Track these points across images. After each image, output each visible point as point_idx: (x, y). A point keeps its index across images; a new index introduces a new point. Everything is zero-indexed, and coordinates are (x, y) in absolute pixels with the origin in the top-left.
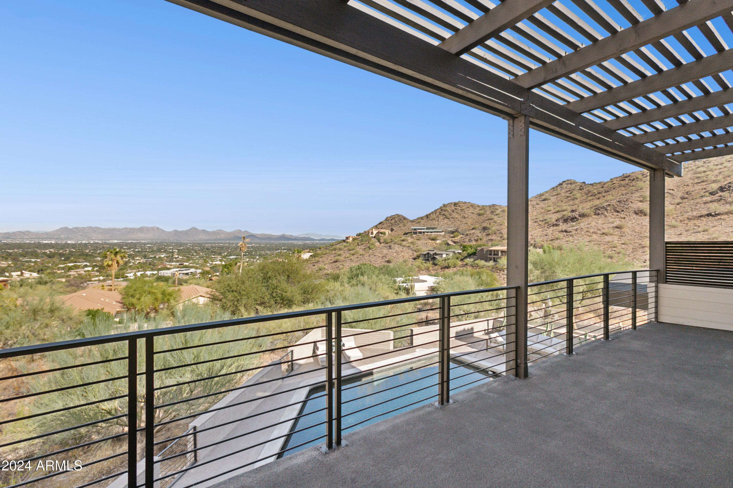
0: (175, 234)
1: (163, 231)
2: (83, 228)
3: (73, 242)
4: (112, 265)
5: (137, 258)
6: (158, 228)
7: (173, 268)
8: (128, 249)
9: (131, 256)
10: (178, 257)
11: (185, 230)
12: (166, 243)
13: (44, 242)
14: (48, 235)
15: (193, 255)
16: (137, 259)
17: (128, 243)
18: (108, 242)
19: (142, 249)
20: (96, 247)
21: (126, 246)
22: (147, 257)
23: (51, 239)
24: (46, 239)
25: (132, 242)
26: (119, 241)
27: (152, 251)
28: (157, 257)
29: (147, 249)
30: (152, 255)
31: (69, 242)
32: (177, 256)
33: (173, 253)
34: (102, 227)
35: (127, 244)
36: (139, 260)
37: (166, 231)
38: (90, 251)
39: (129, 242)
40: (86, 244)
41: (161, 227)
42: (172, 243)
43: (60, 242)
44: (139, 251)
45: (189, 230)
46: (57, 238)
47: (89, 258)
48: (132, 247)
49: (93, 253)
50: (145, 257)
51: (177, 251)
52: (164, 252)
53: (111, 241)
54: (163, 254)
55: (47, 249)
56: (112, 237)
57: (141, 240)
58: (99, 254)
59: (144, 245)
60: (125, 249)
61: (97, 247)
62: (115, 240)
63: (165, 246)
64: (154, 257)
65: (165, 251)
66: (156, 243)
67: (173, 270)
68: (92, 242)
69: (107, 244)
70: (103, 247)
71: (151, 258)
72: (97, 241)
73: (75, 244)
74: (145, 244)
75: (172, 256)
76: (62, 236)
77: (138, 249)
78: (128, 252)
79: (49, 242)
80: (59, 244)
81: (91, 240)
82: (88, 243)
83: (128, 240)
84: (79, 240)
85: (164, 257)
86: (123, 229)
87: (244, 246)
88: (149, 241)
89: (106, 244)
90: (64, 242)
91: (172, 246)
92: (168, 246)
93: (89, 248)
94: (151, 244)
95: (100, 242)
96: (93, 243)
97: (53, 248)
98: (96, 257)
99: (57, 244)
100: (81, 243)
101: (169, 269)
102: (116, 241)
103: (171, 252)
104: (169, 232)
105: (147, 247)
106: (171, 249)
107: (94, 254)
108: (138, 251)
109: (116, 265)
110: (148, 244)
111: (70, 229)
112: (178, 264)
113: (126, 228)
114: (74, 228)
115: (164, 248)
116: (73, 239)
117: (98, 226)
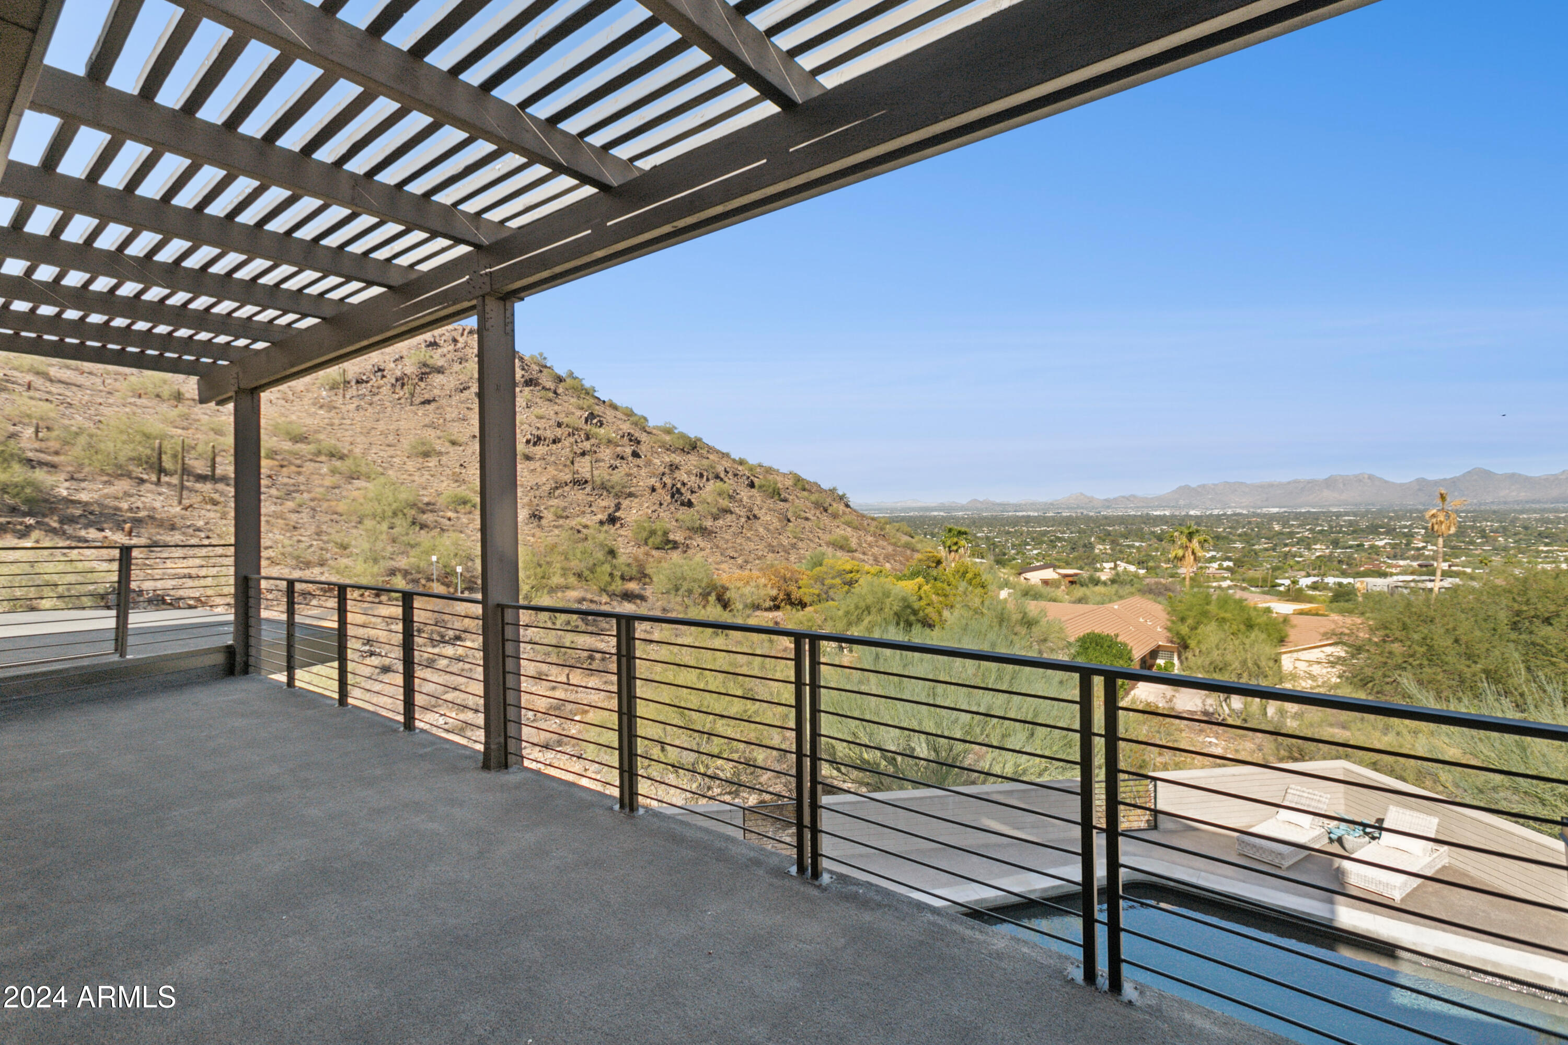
0: (1420, 490)
1: (1386, 482)
2: (1214, 485)
3: (1198, 513)
4: (1184, 556)
5: (1318, 546)
6: (1371, 477)
7: (1397, 574)
8: (1299, 526)
9: (1303, 541)
10: (1424, 548)
11: (1448, 477)
12: (1394, 511)
13: (1155, 513)
14: (1161, 502)
15: (1472, 543)
16: (1316, 549)
17: (1300, 513)
18: (1259, 511)
19: (1331, 527)
20: (1236, 520)
21: (1296, 519)
22: (1341, 544)
23: (1165, 508)
24: (1158, 507)
25: (1308, 512)
26: (1283, 510)
27: (1354, 532)
28: (1367, 544)
29: (1342, 526)
30: (1354, 539)
31: (1192, 513)
32: (1421, 545)
33: (1410, 536)
34: (1248, 482)
35: (1297, 516)
36: (1320, 549)
37: (1394, 484)
38: (1225, 529)
39: (1303, 510)
40: (1218, 516)
41: (1378, 473)
42: (1411, 512)
43: (1177, 513)
44: (1323, 530)
45: (1464, 475)
46: (1173, 507)
47: (1221, 543)
48: (1309, 521)
49: (1230, 533)
50: (1336, 544)
51: (1423, 531)
52: (1387, 533)
53: (1265, 510)
54: (1381, 540)
55: (1158, 526)
56: (1267, 500)
57: (1330, 506)
58: (1240, 535)
59: (1337, 517)
60: (1293, 525)
61: (1238, 522)
62: (1273, 507)
63: (1391, 519)
64: (1358, 546)
65: (1390, 532)
66: (1368, 512)
67: (1395, 578)
68: (1229, 512)
69: (1258, 515)
70: (1250, 523)
71: (1351, 547)
72: (1238, 511)
73: (1201, 516)
74: (1338, 515)
75: (1407, 544)
76: (1182, 502)
77: (1321, 525)
78: (1299, 533)
79: (1162, 513)
80: (1176, 516)
81: (1229, 507)
82: (1223, 515)
83: (1301, 507)
84: (1207, 509)
85: (1384, 547)
86: (1289, 483)
87: (1441, 517)
88: (1349, 508)
89: (1255, 515)
90: (1183, 513)
91: (1411, 518)
92: (1399, 518)
93: (1223, 524)
94: (1355, 515)
95: (1245, 512)
96: (1232, 515)
97: (1166, 523)
98: (1234, 542)
99: (1173, 516)
100: (1211, 515)
101: (1384, 575)
102: (1275, 510)
103: (1405, 535)
104: (1401, 485)
105: (1344, 521)
106: (1405, 527)
107: (1231, 536)
108: (1321, 532)
109: (1192, 557)
110: (1347, 514)
111: (1193, 489)
112: (1415, 564)
113: (1296, 482)
114: (1199, 486)
115: (1388, 524)
116: (1197, 506)
117: (1240, 481)
